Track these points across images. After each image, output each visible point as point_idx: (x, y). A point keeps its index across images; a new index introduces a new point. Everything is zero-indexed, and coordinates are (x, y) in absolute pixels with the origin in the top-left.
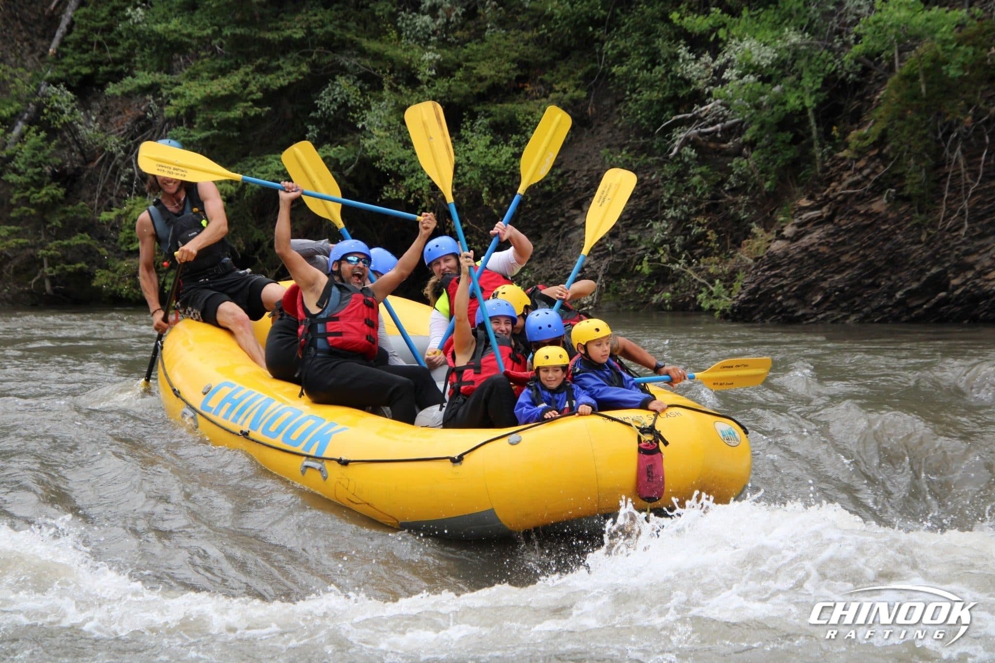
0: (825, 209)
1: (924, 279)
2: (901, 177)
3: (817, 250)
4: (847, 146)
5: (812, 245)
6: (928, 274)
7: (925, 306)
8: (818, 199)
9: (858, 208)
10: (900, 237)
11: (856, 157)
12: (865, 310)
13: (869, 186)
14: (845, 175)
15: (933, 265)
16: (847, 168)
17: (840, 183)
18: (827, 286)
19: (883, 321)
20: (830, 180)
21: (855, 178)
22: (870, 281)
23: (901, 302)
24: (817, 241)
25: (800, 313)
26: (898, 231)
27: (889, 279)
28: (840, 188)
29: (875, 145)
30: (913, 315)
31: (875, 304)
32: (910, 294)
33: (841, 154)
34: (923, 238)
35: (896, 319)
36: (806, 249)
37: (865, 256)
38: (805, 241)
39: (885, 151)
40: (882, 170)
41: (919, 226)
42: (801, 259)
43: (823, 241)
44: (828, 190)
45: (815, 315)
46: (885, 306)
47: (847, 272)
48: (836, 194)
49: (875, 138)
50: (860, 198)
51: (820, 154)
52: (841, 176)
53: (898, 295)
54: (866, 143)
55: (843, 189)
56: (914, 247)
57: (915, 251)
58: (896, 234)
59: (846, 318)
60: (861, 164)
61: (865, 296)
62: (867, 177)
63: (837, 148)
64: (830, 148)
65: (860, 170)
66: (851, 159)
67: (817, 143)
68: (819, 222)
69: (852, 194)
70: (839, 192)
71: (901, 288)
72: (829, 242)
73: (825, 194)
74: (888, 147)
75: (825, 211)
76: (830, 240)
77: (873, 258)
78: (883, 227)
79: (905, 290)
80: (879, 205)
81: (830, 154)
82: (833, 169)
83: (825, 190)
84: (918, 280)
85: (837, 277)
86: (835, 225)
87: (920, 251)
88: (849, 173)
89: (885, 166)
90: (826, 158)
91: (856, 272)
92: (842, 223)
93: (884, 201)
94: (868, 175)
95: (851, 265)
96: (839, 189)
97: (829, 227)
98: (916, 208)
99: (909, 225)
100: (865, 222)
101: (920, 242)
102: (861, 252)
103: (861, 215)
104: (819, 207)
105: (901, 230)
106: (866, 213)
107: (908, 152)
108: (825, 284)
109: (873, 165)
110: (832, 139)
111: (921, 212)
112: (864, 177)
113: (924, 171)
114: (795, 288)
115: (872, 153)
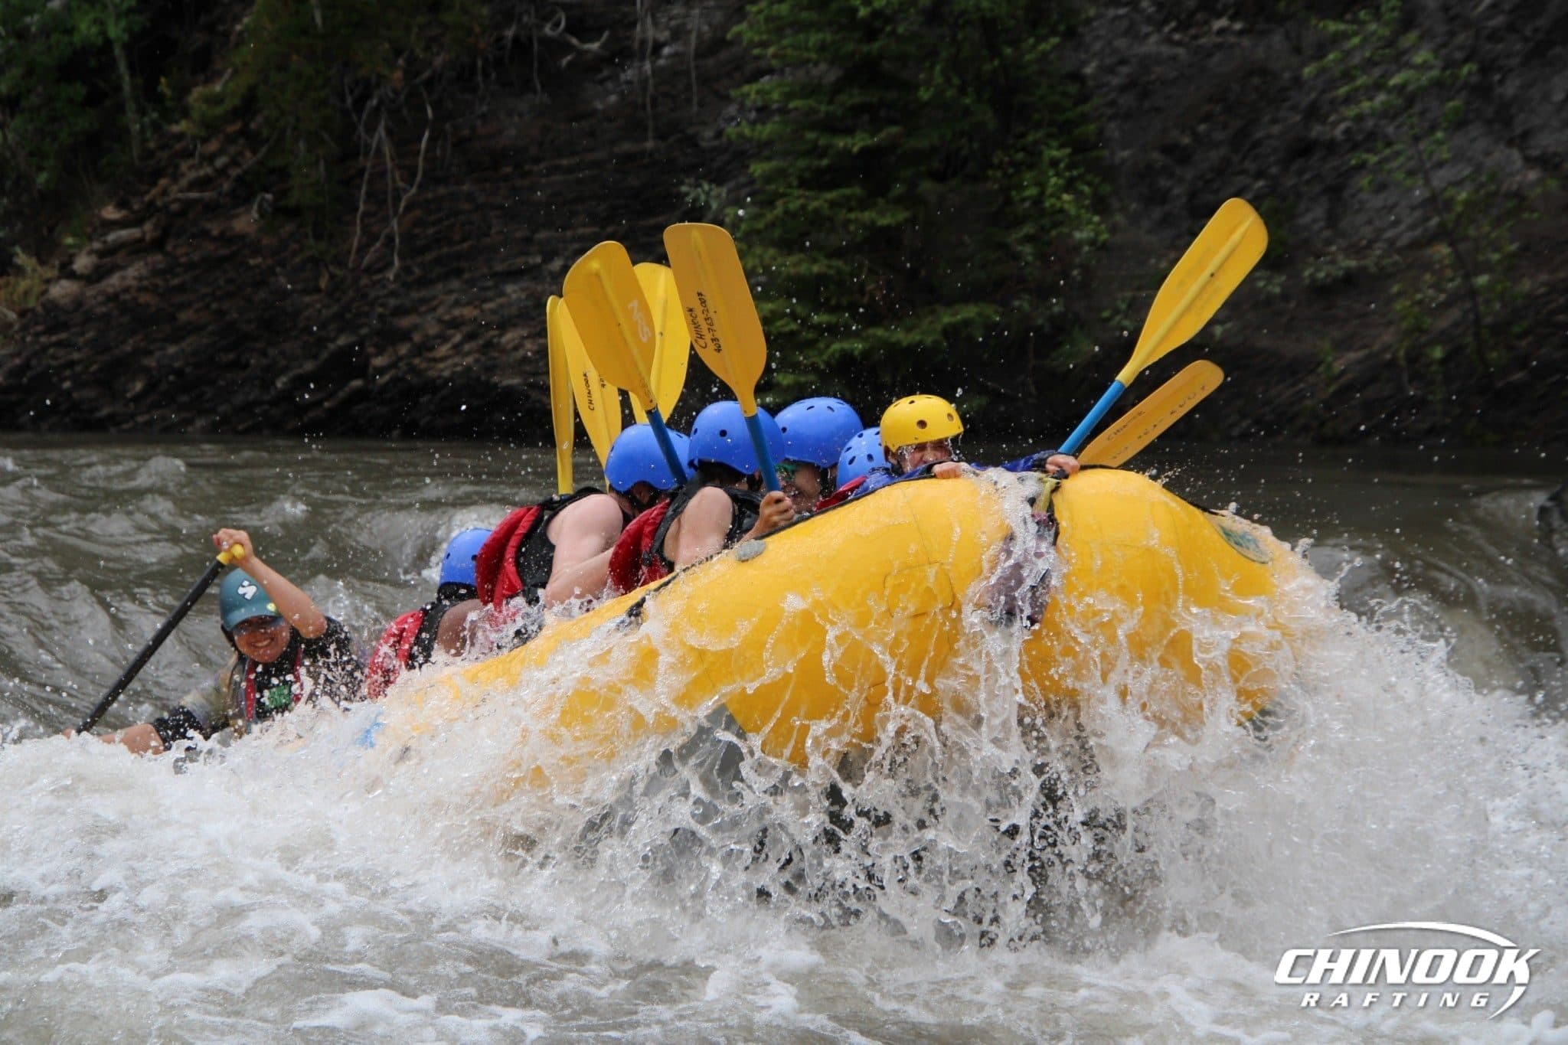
0: (148, 226)
1: (325, 355)
2: (283, 173)
3: (135, 299)
4: (185, 113)
5: (127, 290)
6: (332, 346)
7: (326, 404)
8: (136, 207)
9: (208, 226)
10: (282, 280)
11: (203, 133)
12: (222, 408)
13: (226, 186)
14: (184, 166)
15: (341, 331)
16: (188, 154)
17: (175, 179)
18: (154, 364)
19: (254, 430)
20: (157, 174)
21: (202, 173)
22: (231, 356)
23: (287, 396)
24: (134, 283)
25: (104, 412)
26: (278, 270)
27: (264, 354)
28: (175, 188)
29: (236, 113)
30: (305, 419)
31: (239, 399)
32: (301, 382)
33: (176, 128)
34: (323, 283)
35: (277, 428)
36: (113, 298)
37: (221, 313)
38: (114, 281)
39: (253, 126)
40: (249, 159)
41: (316, 262)
42: (106, 316)
43: (145, 283)
44: (154, 191)
45: (133, 416)
46: (257, 403)
47: (188, 341)
48: (166, 199)
49: (237, 101)
50: (211, 209)
51: (138, 127)
52: (177, 167)
53: (279, 384)
54: (219, 110)
55: (181, 191)
56: (307, 299)
57: (308, 306)
58: (275, 274)
59: (188, 422)
60: (213, 146)
61: (222, 383)
62: (222, 172)
63: (167, 116)
64: (155, 115)
65: (211, 158)
66: (194, 138)
67: (131, 106)
68: (137, 249)
69: (196, 201)
70: (172, 196)
71: (285, 370)
72: (156, 286)
73: (147, 198)
74: (259, 119)
75: (149, 229)
76: (159, 282)
77: (235, 315)
78: (252, 262)
79: (291, 374)
80: (246, 222)
81: (156, 127)
82: (163, 155)
83: (148, 192)
84: (315, 357)
85: (172, 350)
86: (166, 254)
87: (318, 306)
88: (191, 162)
89: (254, 152)
90: (148, 134)
91: (205, 341)
92: (180, 251)
93: (255, 215)
94: (225, 168)
95: (198, 329)
96: (174, 191)
97: (159, 257)
98: (309, 230)
99: (297, 260)
100: (224, 252)
101: (318, 290)
102: (214, 306)
103: (214, 239)
104: (138, 222)
105: (283, 265)
106: (222, 235)
107: (295, 129)
108: (150, 362)
109: (232, 149)
110: (159, 99)
111: (318, 237)
112: (216, 170)
113: (322, 164)
114: (94, 368)
115: (233, 128)
